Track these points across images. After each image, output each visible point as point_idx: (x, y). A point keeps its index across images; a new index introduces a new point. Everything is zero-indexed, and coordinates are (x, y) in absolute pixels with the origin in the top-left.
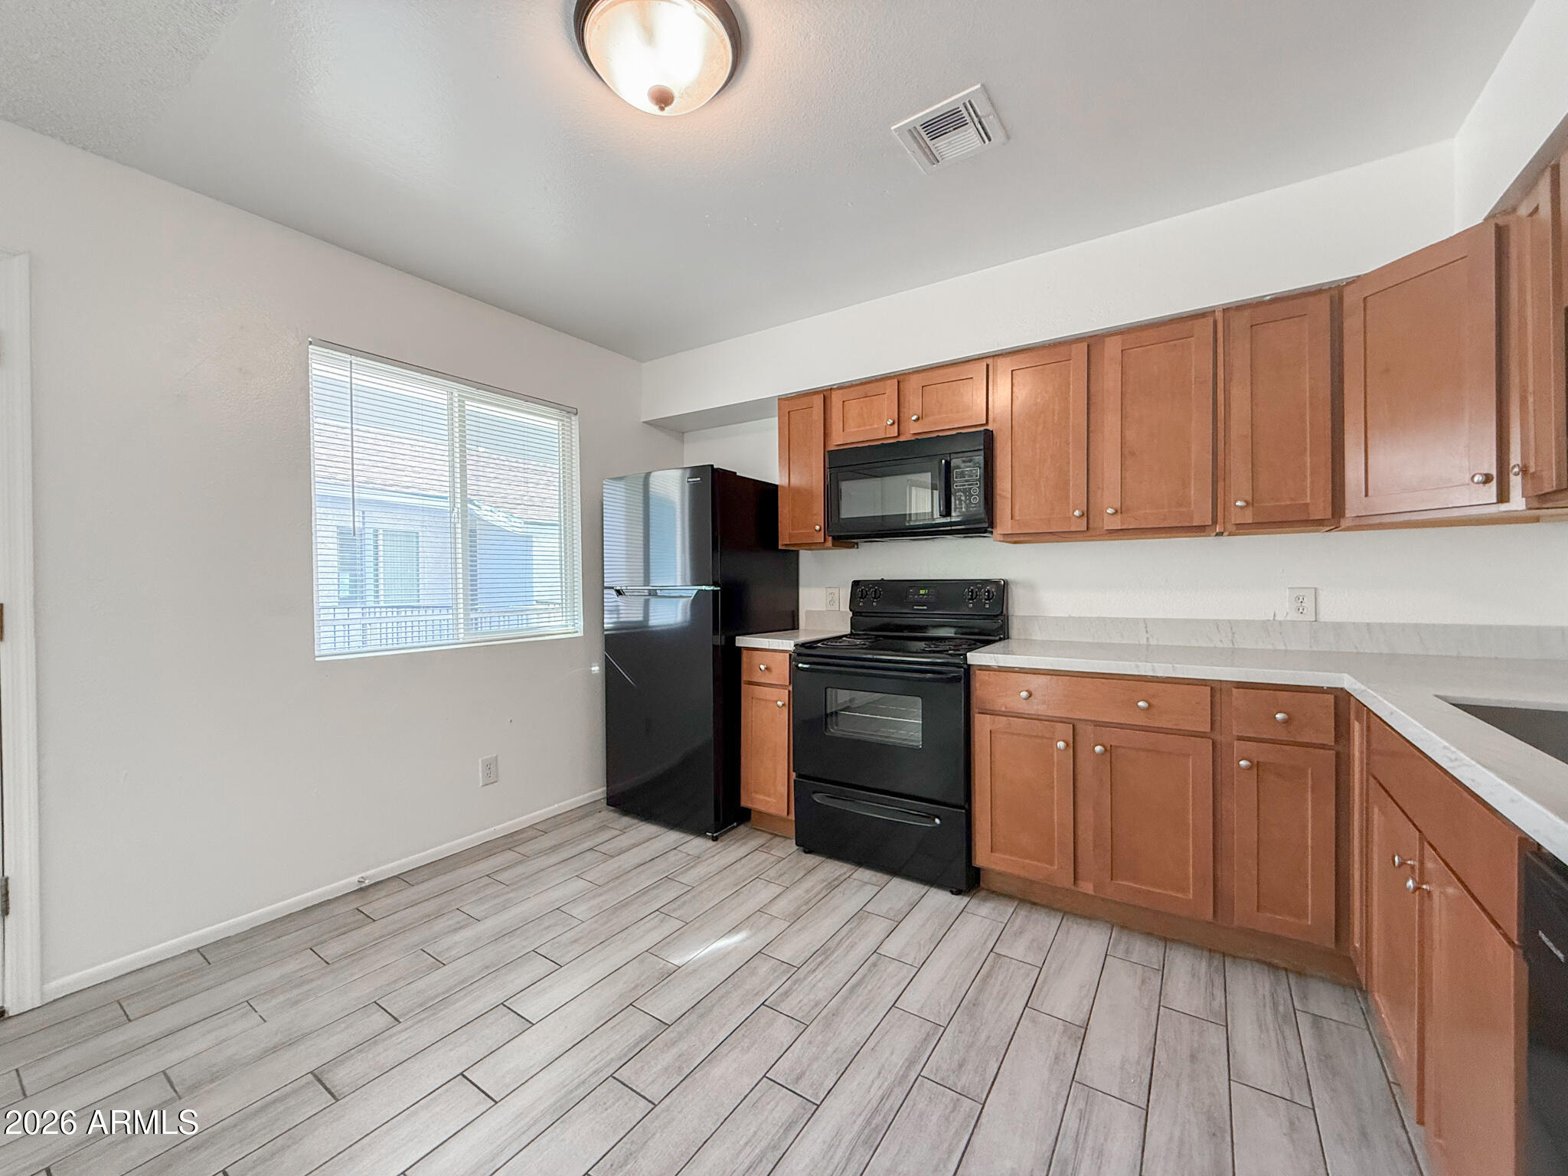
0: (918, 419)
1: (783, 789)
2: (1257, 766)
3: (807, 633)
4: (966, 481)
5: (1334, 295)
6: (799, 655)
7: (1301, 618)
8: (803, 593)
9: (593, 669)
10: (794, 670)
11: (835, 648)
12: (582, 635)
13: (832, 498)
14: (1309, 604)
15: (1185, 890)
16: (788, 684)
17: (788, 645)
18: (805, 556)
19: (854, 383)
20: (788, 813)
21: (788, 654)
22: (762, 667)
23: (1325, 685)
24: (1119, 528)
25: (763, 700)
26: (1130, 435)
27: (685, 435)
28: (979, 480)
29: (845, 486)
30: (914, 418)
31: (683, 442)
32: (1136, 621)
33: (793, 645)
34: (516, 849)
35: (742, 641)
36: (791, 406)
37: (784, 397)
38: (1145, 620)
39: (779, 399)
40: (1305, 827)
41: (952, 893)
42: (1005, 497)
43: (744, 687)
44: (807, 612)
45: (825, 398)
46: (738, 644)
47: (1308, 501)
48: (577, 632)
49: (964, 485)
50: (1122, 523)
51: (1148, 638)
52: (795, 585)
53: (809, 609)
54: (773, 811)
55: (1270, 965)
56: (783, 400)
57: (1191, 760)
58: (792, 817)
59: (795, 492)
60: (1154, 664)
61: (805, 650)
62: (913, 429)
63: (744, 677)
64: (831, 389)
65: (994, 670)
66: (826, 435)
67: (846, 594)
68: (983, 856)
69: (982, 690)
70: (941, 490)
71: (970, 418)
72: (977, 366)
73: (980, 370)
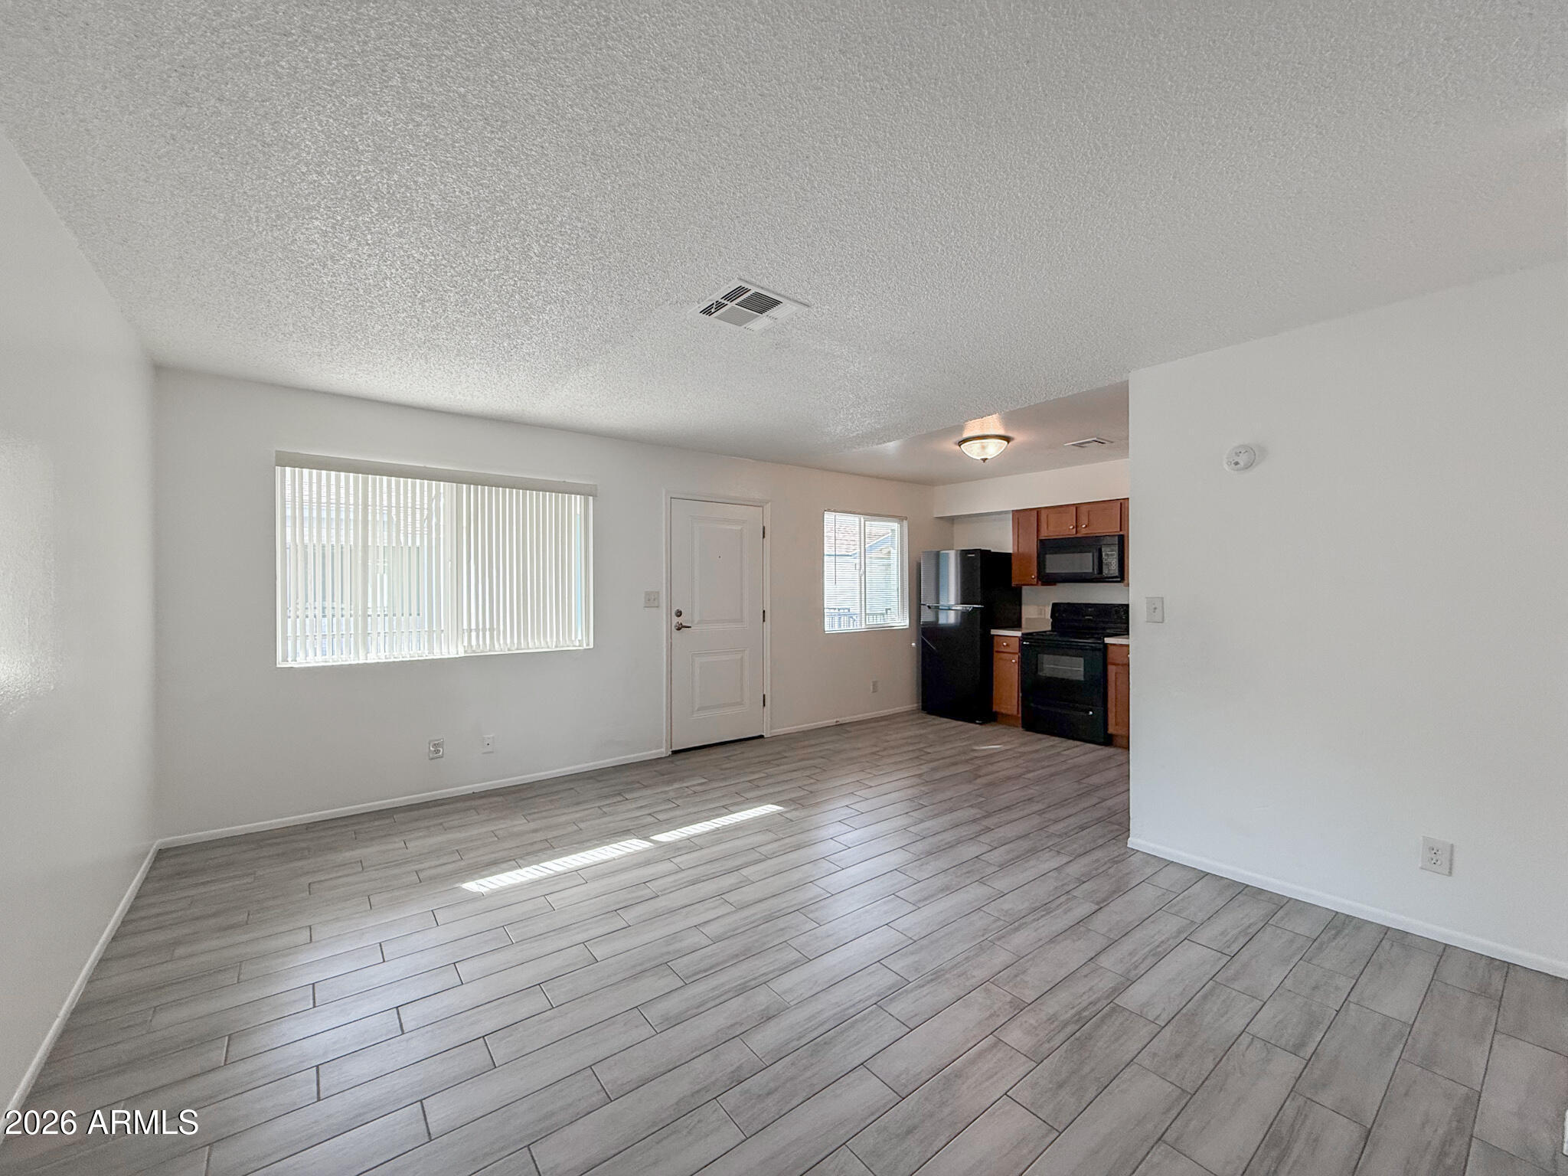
0: (1086, 526)
1: (1015, 702)
3: (1027, 628)
4: (1110, 558)
6: (1024, 639)
8: (1024, 608)
9: (913, 644)
10: (1021, 646)
11: (1043, 635)
12: (910, 627)
13: (1041, 564)
16: (1018, 652)
17: (1019, 634)
18: (1025, 590)
20: (1018, 714)
21: (1018, 639)
22: (1004, 645)
25: (1005, 660)
28: (1116, 558)
29: (1048, 557)
30: (1084, 526)
31: (953, 525)
35: (994, 632)
36: (1019, 516)
39: (1012, 512)
41: (1098, 745)
43: (995, 654)
44: (1027, 619)
45: (1038, 512)
46: (992, 633)
48: (905, 625)
49: (1109, 560)
52: (1020, 605)
53: (1028, 617)
54: (1009, 713)
56: (1015, 512)
58: (1020, 715)
59: (1023, 557)
61: (1025, 637)
62: (1084, 531)
63: (995, 649)
66: (1038, 531)
67: (1049, 610)
68: (1111, 727)
69: (1112, 655)
70: (1098, 563)
71: (1113, 528)
72: (1115, 504)
73: (1117, 506)
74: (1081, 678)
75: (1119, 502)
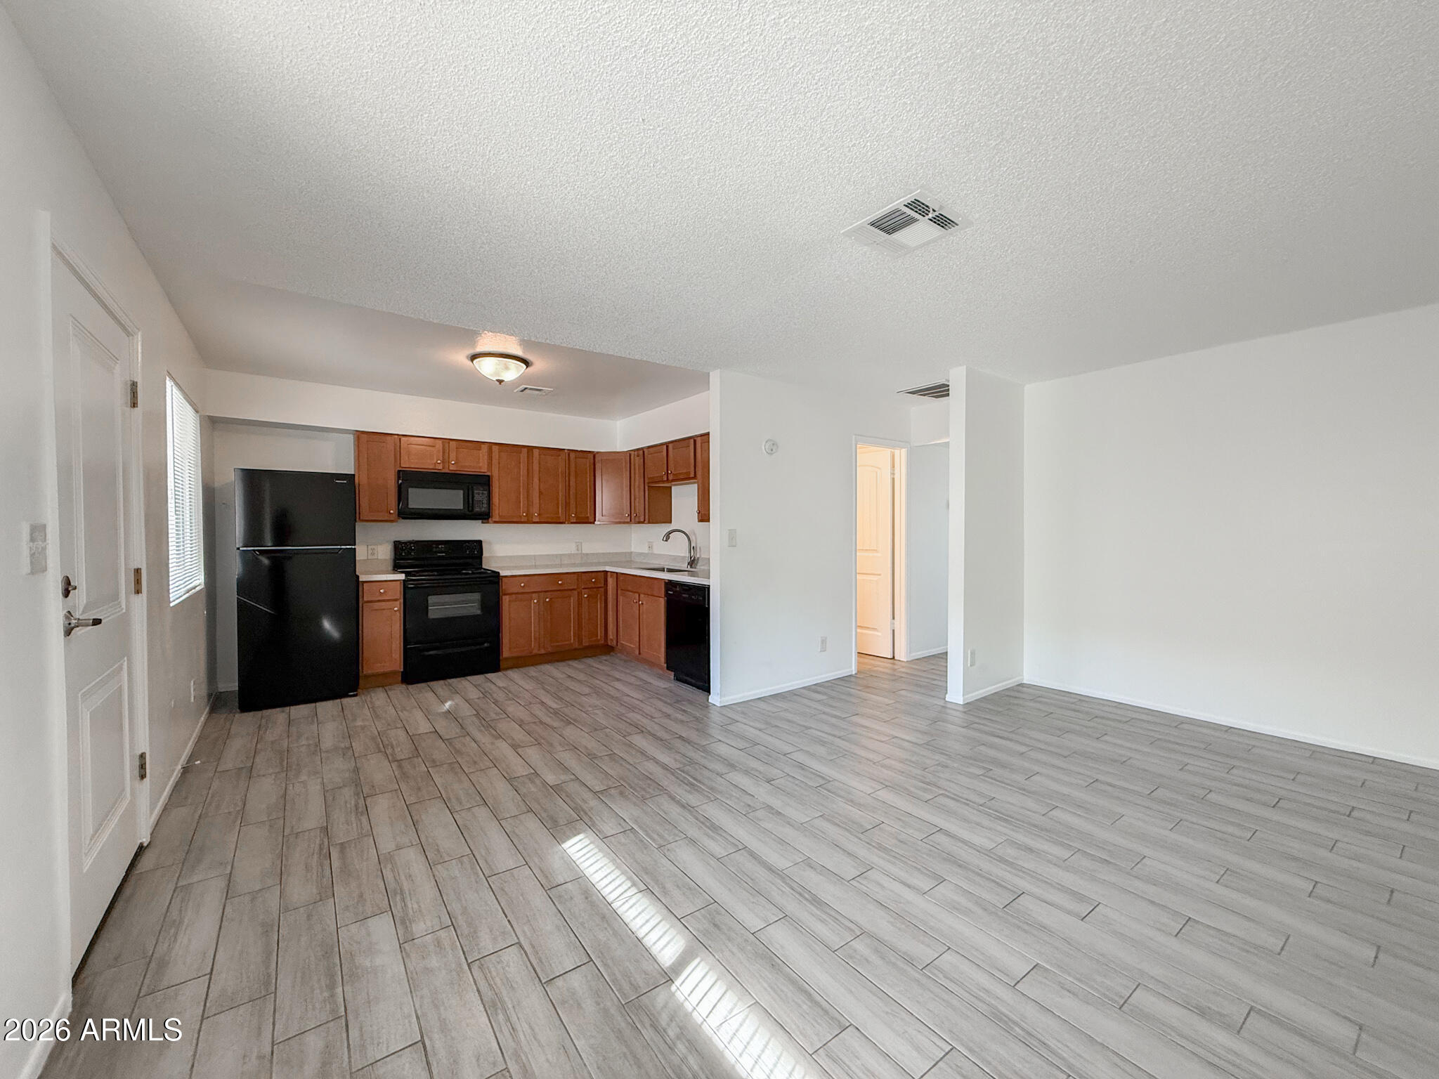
0: (454, 463)
1: (396, 656)
2: (589, 596)
4: (481, 496)
5: (594, 454)
10: (405, 590)
12: (204, 586)
13: (401, 495)
14: (580, 548)
15: (570, 640)
16: (399, 598)
17: (401, 577)
20: (400, 667)
21: (397, 583)
22: (381, 591)
23: (602, 570)
24: (538, 521)
25: (379, 610)
26: (541, 487)
28: (487, 497)
29: (411, 490)
35: (364, 578)
36: (368, 438)
40: (598, 611)
42: (495, 503)
45: (395, 440)
47: (589, 516)
49: (479, 498)
50: (539, 519)
51: (535, 562)
54: (387, 671)
57: (572, 597)
58: (402, 670)
60: (566, 569)
62: (451, 468)
63: (365, 599)
65: (510, 577)
66: (397, 460)
67: (387, 548)
68: (506, 653)
69: (505, 586)
70: (468, 500)
71: (480, 468)
72: (483, 446)
73: (485, 448)
74: (479, 612)
75: (487, 445)
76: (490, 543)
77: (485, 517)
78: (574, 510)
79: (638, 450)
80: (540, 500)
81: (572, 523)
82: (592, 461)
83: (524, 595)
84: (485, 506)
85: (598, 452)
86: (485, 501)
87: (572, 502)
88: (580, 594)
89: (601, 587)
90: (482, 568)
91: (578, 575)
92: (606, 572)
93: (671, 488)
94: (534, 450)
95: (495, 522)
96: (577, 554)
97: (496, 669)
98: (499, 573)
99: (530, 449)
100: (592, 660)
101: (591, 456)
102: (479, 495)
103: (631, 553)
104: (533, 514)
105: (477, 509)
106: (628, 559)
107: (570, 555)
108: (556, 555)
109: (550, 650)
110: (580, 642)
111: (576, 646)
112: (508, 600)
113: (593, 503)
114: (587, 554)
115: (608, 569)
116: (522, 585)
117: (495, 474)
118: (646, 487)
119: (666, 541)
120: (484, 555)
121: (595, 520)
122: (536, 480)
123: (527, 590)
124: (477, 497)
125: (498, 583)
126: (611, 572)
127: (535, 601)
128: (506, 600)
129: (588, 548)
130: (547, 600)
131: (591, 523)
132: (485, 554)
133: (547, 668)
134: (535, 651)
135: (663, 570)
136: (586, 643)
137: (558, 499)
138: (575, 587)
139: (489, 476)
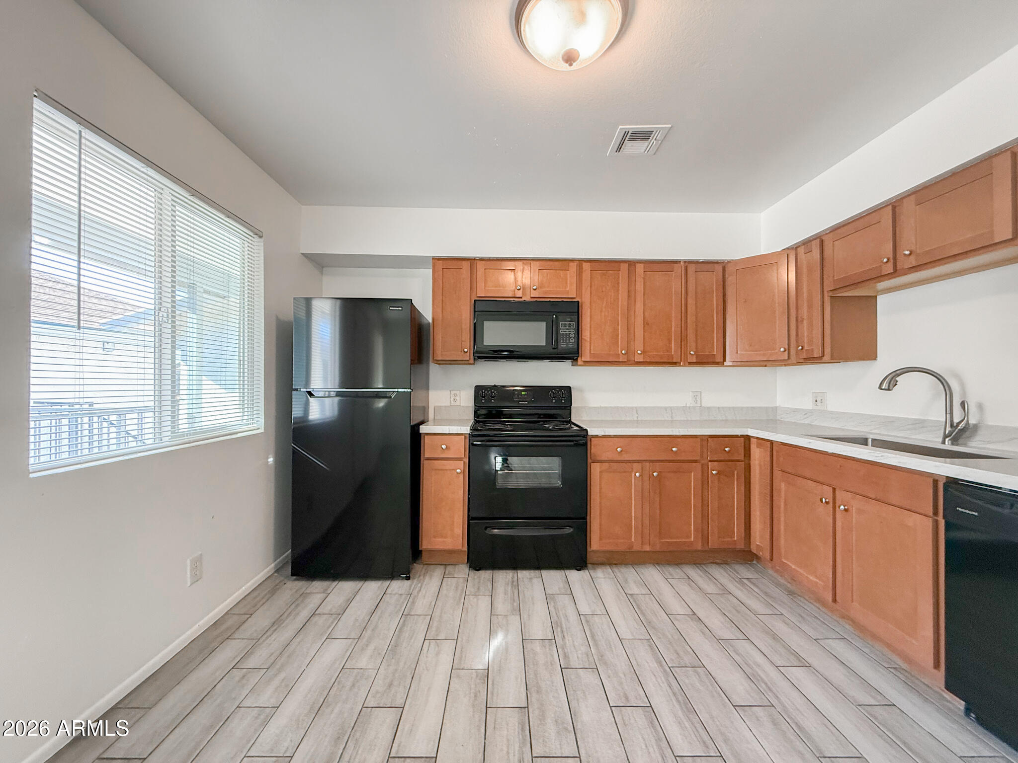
0: (536, 289)
2: (719, 473)
4: (567, 329)
5: (723, 265)
6: (473, 436)
7: (696, 405)
9: (269, 460)
10: (471, 446)
12: (263, 431)
13: (477, 332)
14: (698, 399)
15: (689, 537)
16: (463, 456)
18: (434, 369)
19: (491, 259)
20: (463, 546)
21: (463, 437)
22: (444, 447)
23: (739, 434)
24: (642, 361)
25: (442, 470)
26: (647, 314)
27: (324, 269)
28: (575, 329)
29: (487, 324)
30: (534, 288)
31: (322, 274)
32: (632, 408)
33: (469, 430)
34: (236, 636)
35: (425, 429)
36: (443, 265)
37: (437, 258)
38: (636, 407)
39: (433, 259)
40: (734, 497)
41: (578, 570)
42: (585, 340)
43: (424, 462)
44: (436, 407)
45: (471, 264)
46: (421, 431)
47: (715, 353)
48: (259, 429)
49: (566, 331)
50: (644, 359)
51: (637, 417)
53: (437, 405)
54: (453, 547)
55: (716, 563)
57: (693, 474)
58: (465, 548)
59: (450, 324)
60: (680, 429)
62: (532, 294)
63: (426, 456)
64: (474, 259)
65: (600, 437)
66: (472, 288)
67: (471, 394)
68: (595, 543)
69: (595, 449)
70: (553, 333)
71: (568, 292)
72: (571, 264)
73: (573, 267)
74: (559, 483)
75: (576, 263)
76: (581, 390)
77: (572, 356)
78: (693, 345)
79: (806, 243)
80: (644, 332)
81: (691, 364)
82: (721, 276)
83: (621, 464)
84: (572, 341)
85: (729, 262)
86: (572, 335)
87: (691, 331)
88: (705, 470)
89: (738, 461)
90: (570, 422)
91: (702, 440)
92: (747, 438)
93: (876, 296)
94: (638, 265)
95: (586, 363)
96: (694, 408)
97: (580, 562)
98: (586, 430)
99: (632, 264)
100: (722, 571)
101: (719, 268)
102: (566, 328)
103: (776, 408)
104: (634, 353)
105: (563, 346)
106: (771, 417)
107: (684, 409)
108: (666, 408)
109: (658, 548)
110: (705, 540)
111: (699, 546)
112: (598, 470)
113: (721, 335)
114: (709, 408)
115: (751, 432)
116: (619, 449)
117: (586, 301)
118: (827, 300)
119: (889, 389)
120: (573, 406)
121: (724, 360)
122: (639, 306)
123: (626, 457)
124: (562, 330)
125: (585, 444)
126: (758, 438)
127: (637, 474)
128: (595, 470)
129: (710, 400)
130: (655, 474)
131: (717, 364)
132: (575, 404)
133: (653, 574)
134: (637, 548)
135: (864, 442)
136: (714, 542)
137: (669, 333)
138: (698, 458)
139: (578, 302)
